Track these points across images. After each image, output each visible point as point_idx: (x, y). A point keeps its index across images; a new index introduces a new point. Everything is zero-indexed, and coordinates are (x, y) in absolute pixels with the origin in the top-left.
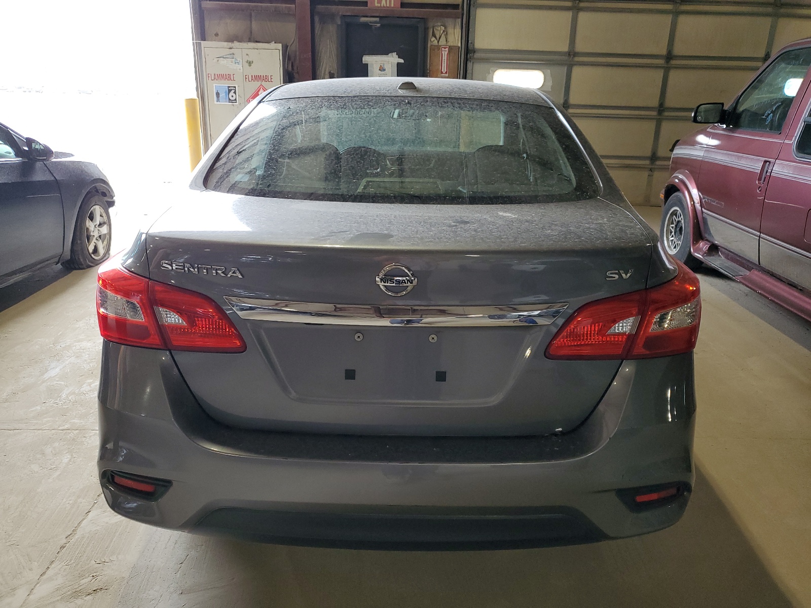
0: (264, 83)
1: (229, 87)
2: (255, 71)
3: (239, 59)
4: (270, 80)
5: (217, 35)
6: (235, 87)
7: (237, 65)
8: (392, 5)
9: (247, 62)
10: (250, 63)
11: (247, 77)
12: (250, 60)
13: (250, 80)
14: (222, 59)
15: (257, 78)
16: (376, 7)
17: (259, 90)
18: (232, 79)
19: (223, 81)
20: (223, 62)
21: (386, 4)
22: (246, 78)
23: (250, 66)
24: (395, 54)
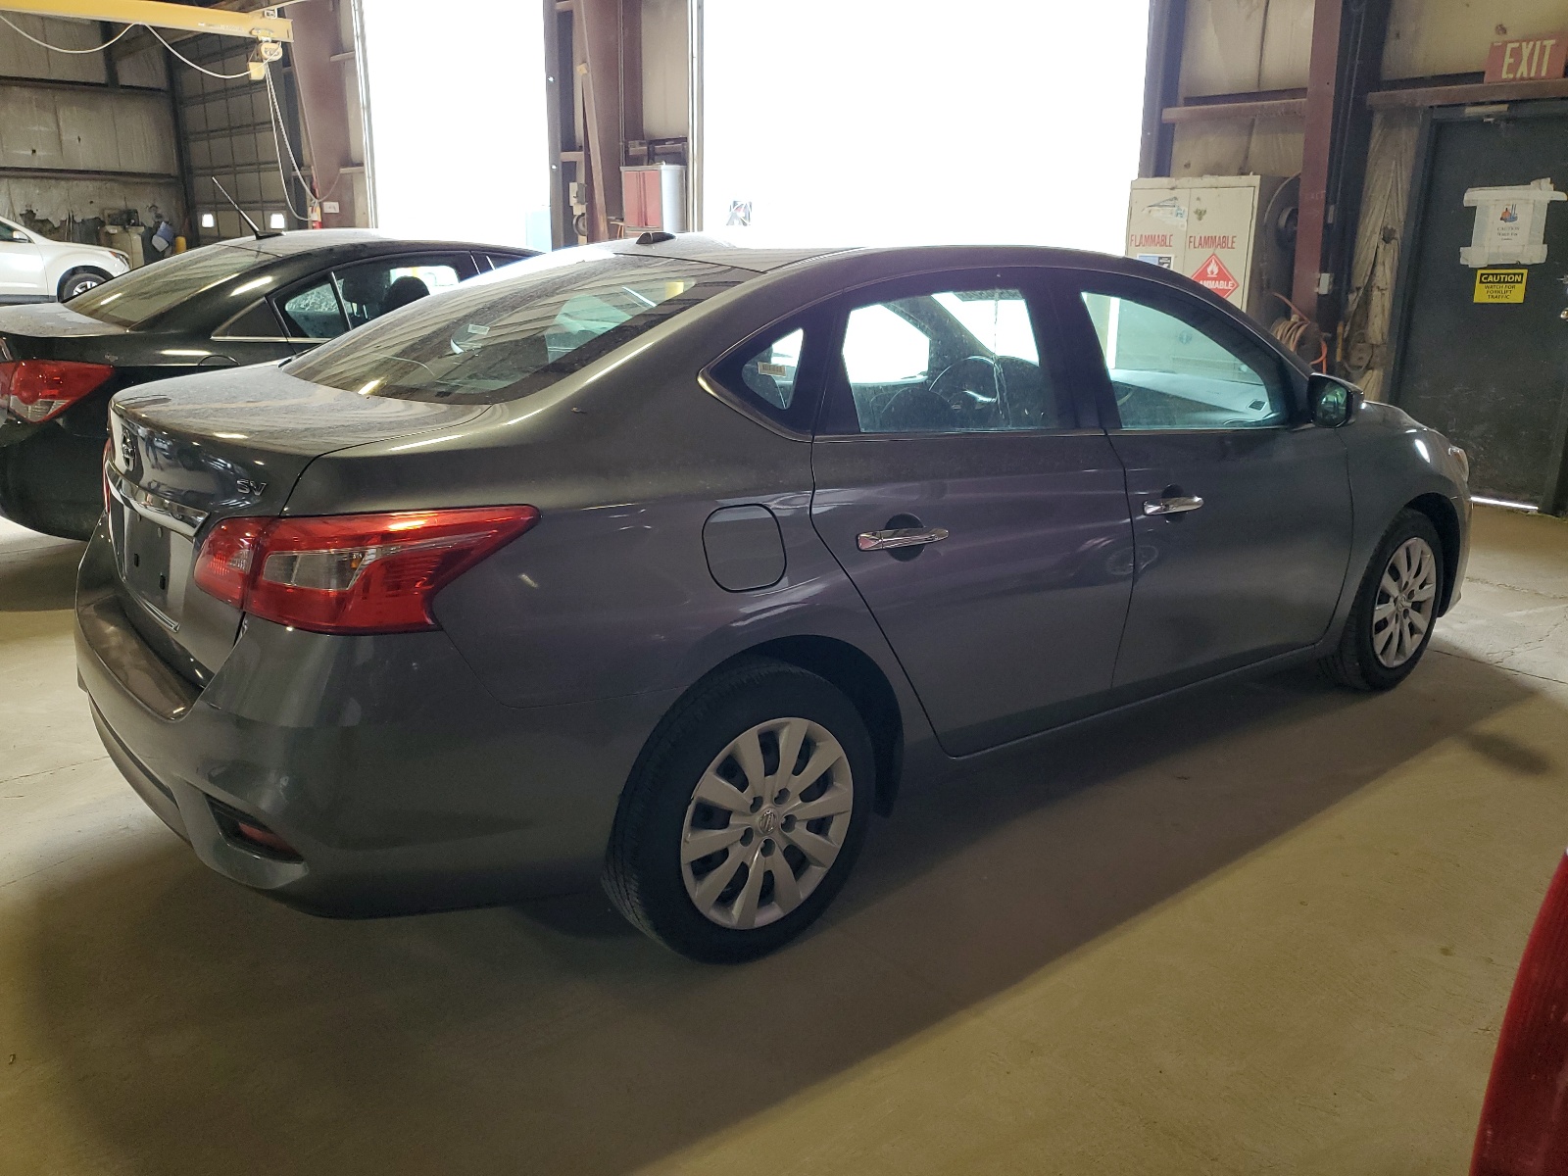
0: (1219, 252)
1: (1160, 258)
2: (1207, 228)
3: (1184, 208)
4: (1230, 246)
5: (1187, 166)
6: (1170, 258)
7: (1179, 218)
8: (1543, 74)
9: (1196, 212)
10: (1200, 214)
11: (1192, 239)
12: (1202, 208)
13: (1197, 244)
14: (1156, 208)
15: (1208, 241)
16: (1505, 81)
17: (1209, 264)
18: (1168, 243)
19: (1153, 248)
20: (1157, 213)
21: (1529, 70)
22: (1190, 242)
23: (1200, 219)
24: (1546, 183)
